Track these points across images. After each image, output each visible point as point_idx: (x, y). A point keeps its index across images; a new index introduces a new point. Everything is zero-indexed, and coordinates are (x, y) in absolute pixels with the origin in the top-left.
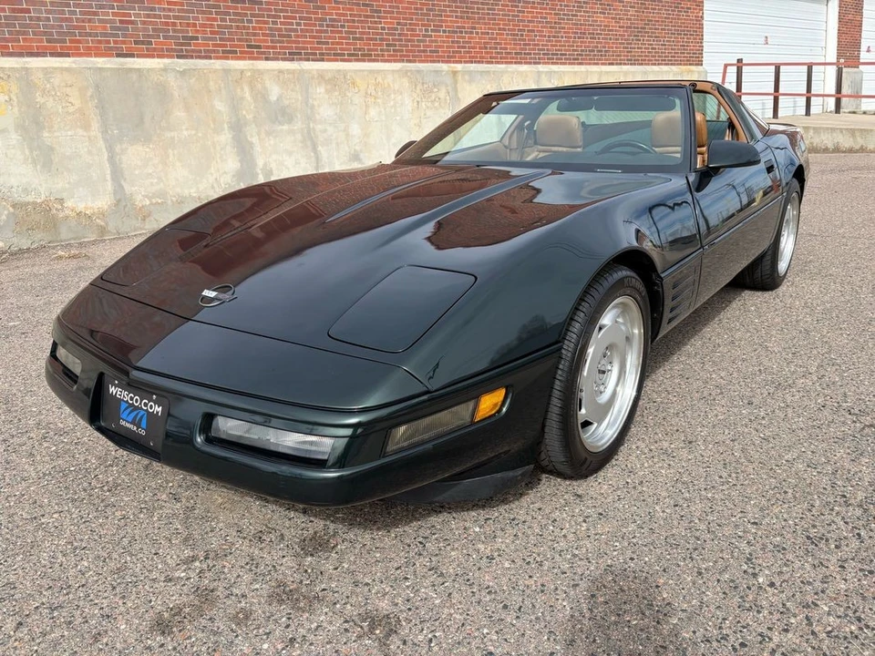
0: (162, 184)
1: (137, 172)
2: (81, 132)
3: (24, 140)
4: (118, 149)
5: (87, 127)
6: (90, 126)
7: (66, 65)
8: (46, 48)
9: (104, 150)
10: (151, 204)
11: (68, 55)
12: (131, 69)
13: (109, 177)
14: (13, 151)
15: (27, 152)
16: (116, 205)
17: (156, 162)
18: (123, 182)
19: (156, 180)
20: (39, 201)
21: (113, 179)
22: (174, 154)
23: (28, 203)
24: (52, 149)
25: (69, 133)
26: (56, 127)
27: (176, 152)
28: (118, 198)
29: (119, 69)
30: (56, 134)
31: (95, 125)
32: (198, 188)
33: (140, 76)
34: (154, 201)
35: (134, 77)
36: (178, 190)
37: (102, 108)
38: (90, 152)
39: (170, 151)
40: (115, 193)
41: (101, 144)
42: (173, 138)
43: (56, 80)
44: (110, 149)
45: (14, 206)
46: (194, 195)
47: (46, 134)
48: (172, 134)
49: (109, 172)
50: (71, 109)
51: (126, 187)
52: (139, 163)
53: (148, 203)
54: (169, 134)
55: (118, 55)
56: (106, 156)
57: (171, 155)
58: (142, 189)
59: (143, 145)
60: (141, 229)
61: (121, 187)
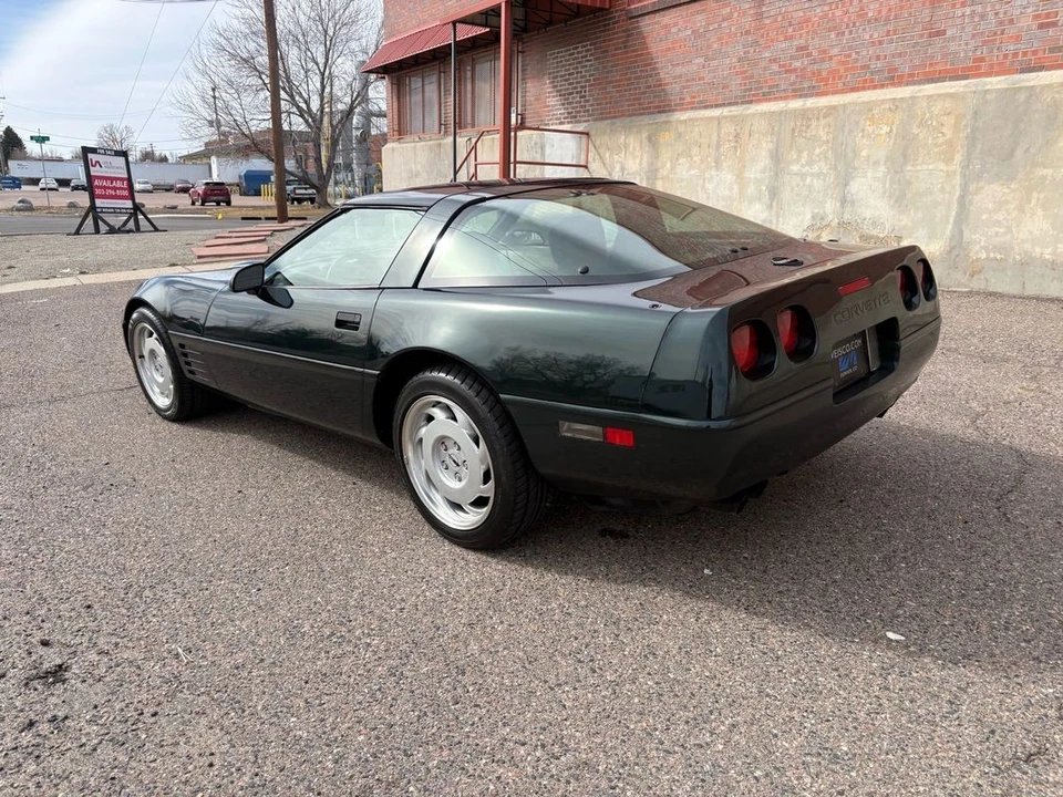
0: (1009, 236)
1: (984, 217)
2: (942, 166)
3: (889, 172)
4: (972, 187)
5: (949, 161)
6: (953, 159)
7: (952, 91)
8: (947, 71)
9: (958, 188)
10: (987, 258)
11: (966, 78)
12: (1020, 88)
13: (951, 220)
14: (876, 184)
15: (887, 185)
16: (949, 252)
17: (1012, 207)
18: (964, 228)
19: (1002, 230)
20: (881, 235)
21: (955, 223)
22: (1038, 199)
23: (872, 237)
24: (909, 183)
25: (931, 167)
26: (920, 161)
27: (1042, 196)
28: (953, 244)
29: (1007, 89)
30: (919, 168)
31: (958, 158)
32: (1056, 248)
33: (1031, 96)
34: (992, 255)
35: (1022, 96)
36: (1028, 246)
37: (972, 139)
38: (942, 190)
39: (1035, 195)
40: (951, 239)
41: (958, 180)
42: (1044, 178)
43: (937, 108)
44: (965, 187)
45: (860, 237)
46: (1047, 257)
47: (909, 168)
48: (1045, 172)
49: (954, 213)
50: (941, 140)
51: (966, 234)
52: (990, 206)
53: (984, 256)
54: (1041, 172)
55: (1023, 71)
56: (958, 194)
57: (1034, 202)
58: (983, 239)
59: (1003, 185)
60: (966, 286)
61: (961, 233)
